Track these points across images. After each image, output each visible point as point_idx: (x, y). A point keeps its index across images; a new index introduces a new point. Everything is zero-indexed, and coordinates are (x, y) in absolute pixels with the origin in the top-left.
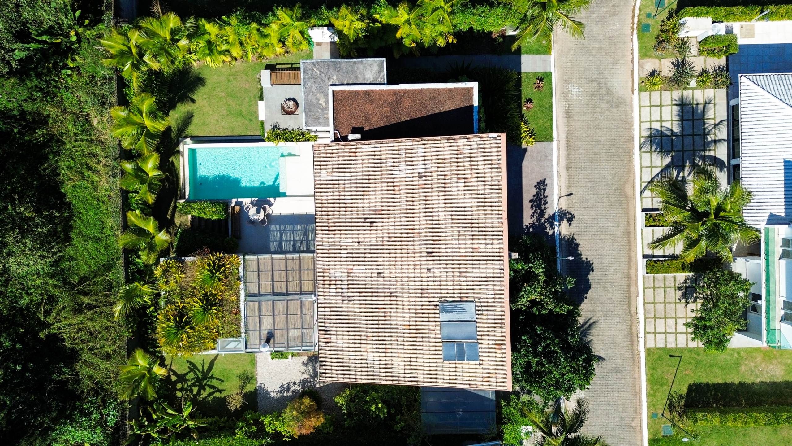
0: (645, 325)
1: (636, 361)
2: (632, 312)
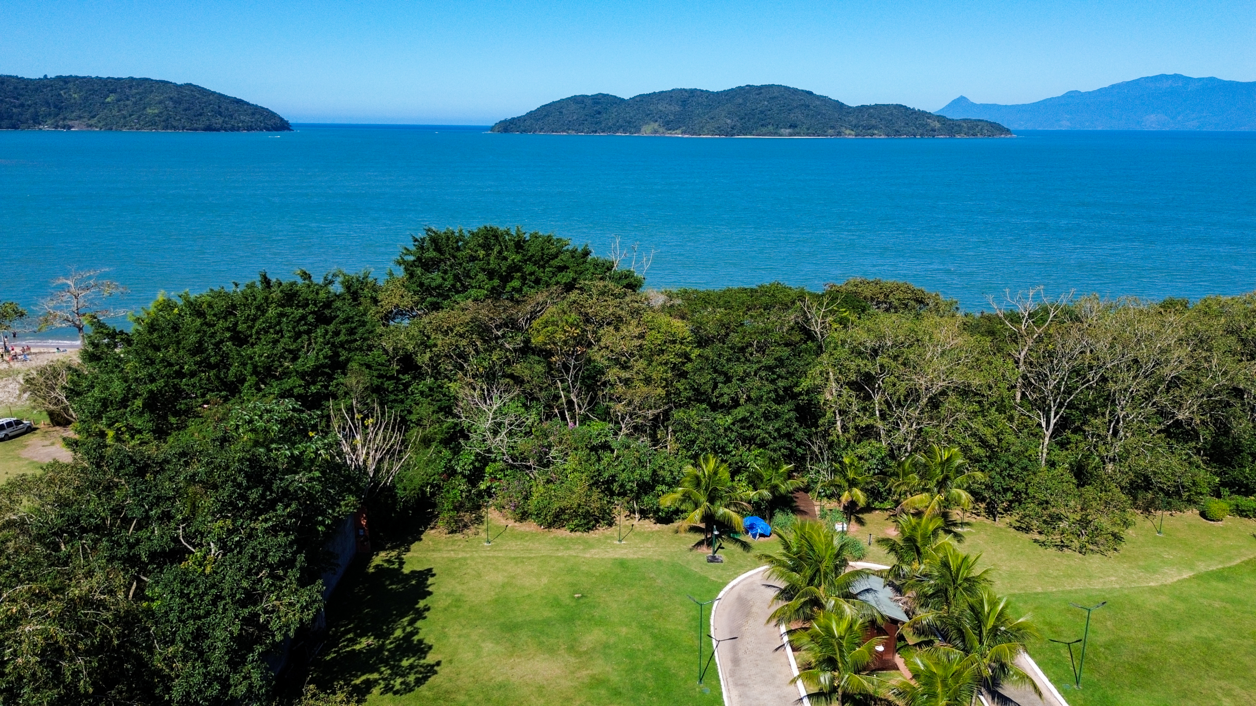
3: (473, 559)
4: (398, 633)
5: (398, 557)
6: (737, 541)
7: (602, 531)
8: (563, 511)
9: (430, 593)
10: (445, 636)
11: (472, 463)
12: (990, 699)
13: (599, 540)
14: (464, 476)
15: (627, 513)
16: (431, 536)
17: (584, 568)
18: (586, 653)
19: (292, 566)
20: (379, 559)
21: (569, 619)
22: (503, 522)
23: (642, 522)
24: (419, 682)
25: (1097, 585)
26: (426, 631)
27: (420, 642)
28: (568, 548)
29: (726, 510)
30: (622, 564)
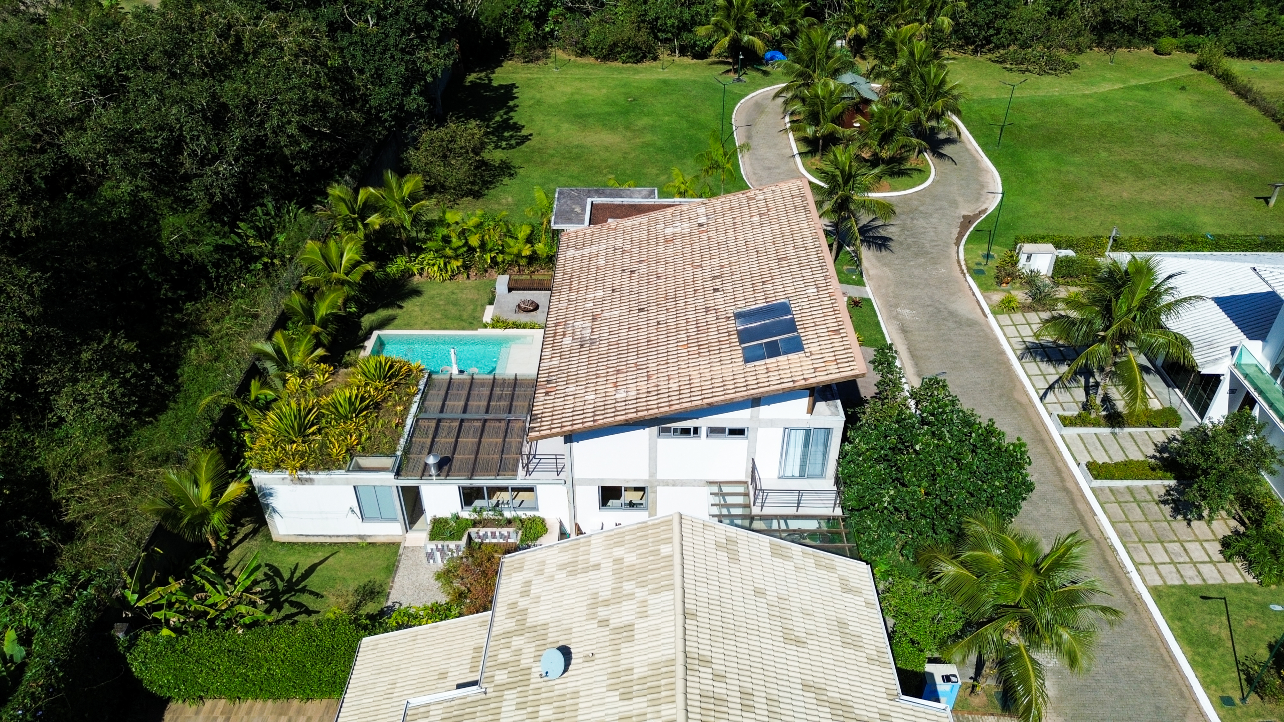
0: (1128, 552)
1: (1140, 609)
2: (1096, 537)
3: (545, 78)
4: (498, 118)
5: (487, 76)
6: (759, 70)
7: (647, 64)
8: (615, 45)
9: (517, 98)
10: (533, 120)
11: (537, 6)
12: (931, 155)
13: (646, 69)
14: (531, 19)
15: (669, 52)
16: (508, 65)
17: (635, 84)
18: (638, 130)
19: (433, 28)
20: (472, 77)
21: (625, 112)
22: (566, 57)
23: (681, 58)
24: (518, 144)
25: (1041, 93)
26: (517, 117)
27: (515, 124)
28: (621, 73)
29: (751, 37)
30: (665, 82)
